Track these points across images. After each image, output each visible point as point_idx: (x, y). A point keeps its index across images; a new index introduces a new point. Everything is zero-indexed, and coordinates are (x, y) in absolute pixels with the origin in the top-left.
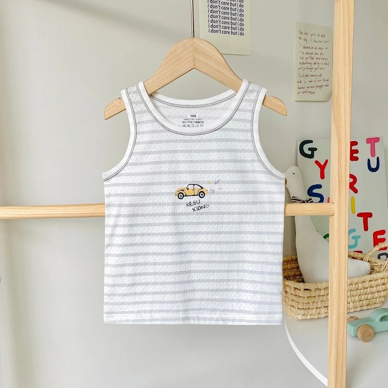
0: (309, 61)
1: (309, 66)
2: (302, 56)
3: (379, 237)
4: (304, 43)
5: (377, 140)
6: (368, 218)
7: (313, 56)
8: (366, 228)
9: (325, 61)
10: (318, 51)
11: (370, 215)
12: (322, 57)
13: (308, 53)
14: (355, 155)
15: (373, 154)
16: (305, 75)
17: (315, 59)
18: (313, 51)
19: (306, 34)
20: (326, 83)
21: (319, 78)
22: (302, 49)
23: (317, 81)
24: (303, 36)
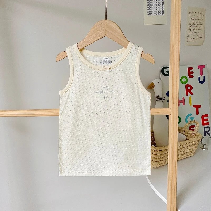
0: (193, 26)
1: (193, 28)
2: (190, 23)
3: (205, 118)
4: (191, 17)
5: (204, 66)
6: (199, 108)
7: (195, 23)
8: (197, 113)
9: (201, 26)
10: (198, 21)
11: (200, 106)
12: (200, 23)
13: (193, 22)
14: (191, 75)
15: (201, 74)
16: (191, 33)
17: (196, 24)
18: (196, 21)
19: (192, 12)
20: (201, 36)
21: (198, 34)
22: (190, 20)
23: (197, 35)
24: (191, 14)
